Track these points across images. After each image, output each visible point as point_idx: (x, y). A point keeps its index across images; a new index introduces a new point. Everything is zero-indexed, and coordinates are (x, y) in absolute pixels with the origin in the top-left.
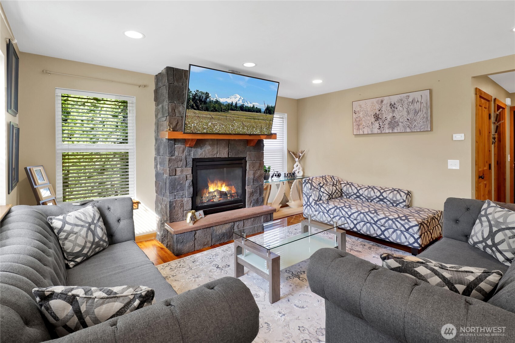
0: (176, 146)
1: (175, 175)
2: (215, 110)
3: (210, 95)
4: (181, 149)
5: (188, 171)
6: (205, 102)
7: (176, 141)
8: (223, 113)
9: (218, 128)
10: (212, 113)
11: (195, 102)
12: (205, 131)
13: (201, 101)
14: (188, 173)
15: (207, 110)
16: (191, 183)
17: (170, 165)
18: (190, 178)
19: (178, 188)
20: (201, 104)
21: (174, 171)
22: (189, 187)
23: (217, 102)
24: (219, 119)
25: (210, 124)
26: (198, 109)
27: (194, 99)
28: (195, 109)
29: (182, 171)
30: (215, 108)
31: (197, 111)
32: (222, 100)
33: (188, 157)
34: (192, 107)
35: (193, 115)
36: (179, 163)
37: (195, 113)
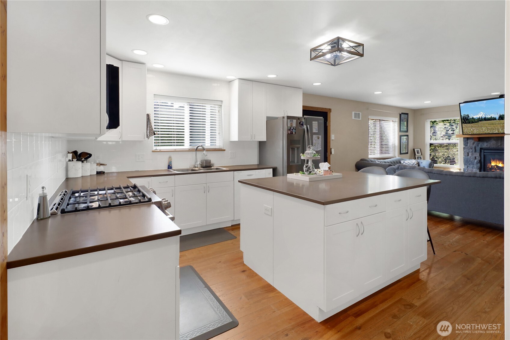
0: (468, 141)
1: (468, 156)
2: (473, 123)
3: (469, 115)
4: (472, 142)
5: (477, 155)
6: (468, 119)
7: (468, 138)
8: (476, 123)
9: (475, 132)
10: (472, 124)
11: (464, 120)
12: (470, 133)
13: (466, 119)
14: (477, 156)
15: (469, 123)
16: (478, 161)
17: (464, 151)
18: (478, 158)
19: (470, 163)
20: (466, 121)
21: (467, 154)
22: (477, 163)
23: (473, 118)
24: (475, 127)
25: (472, 130)
26: (466, 123)
27: (463, 119)
28: (465, 123)
29: (472, 154)
30: (472, 121)
31: (466, 124)
32: (475, 117)
33: (477, 147)
34: (464, 123)
35: (464, 126)
36: (470, 150)
37: (465, 125)
